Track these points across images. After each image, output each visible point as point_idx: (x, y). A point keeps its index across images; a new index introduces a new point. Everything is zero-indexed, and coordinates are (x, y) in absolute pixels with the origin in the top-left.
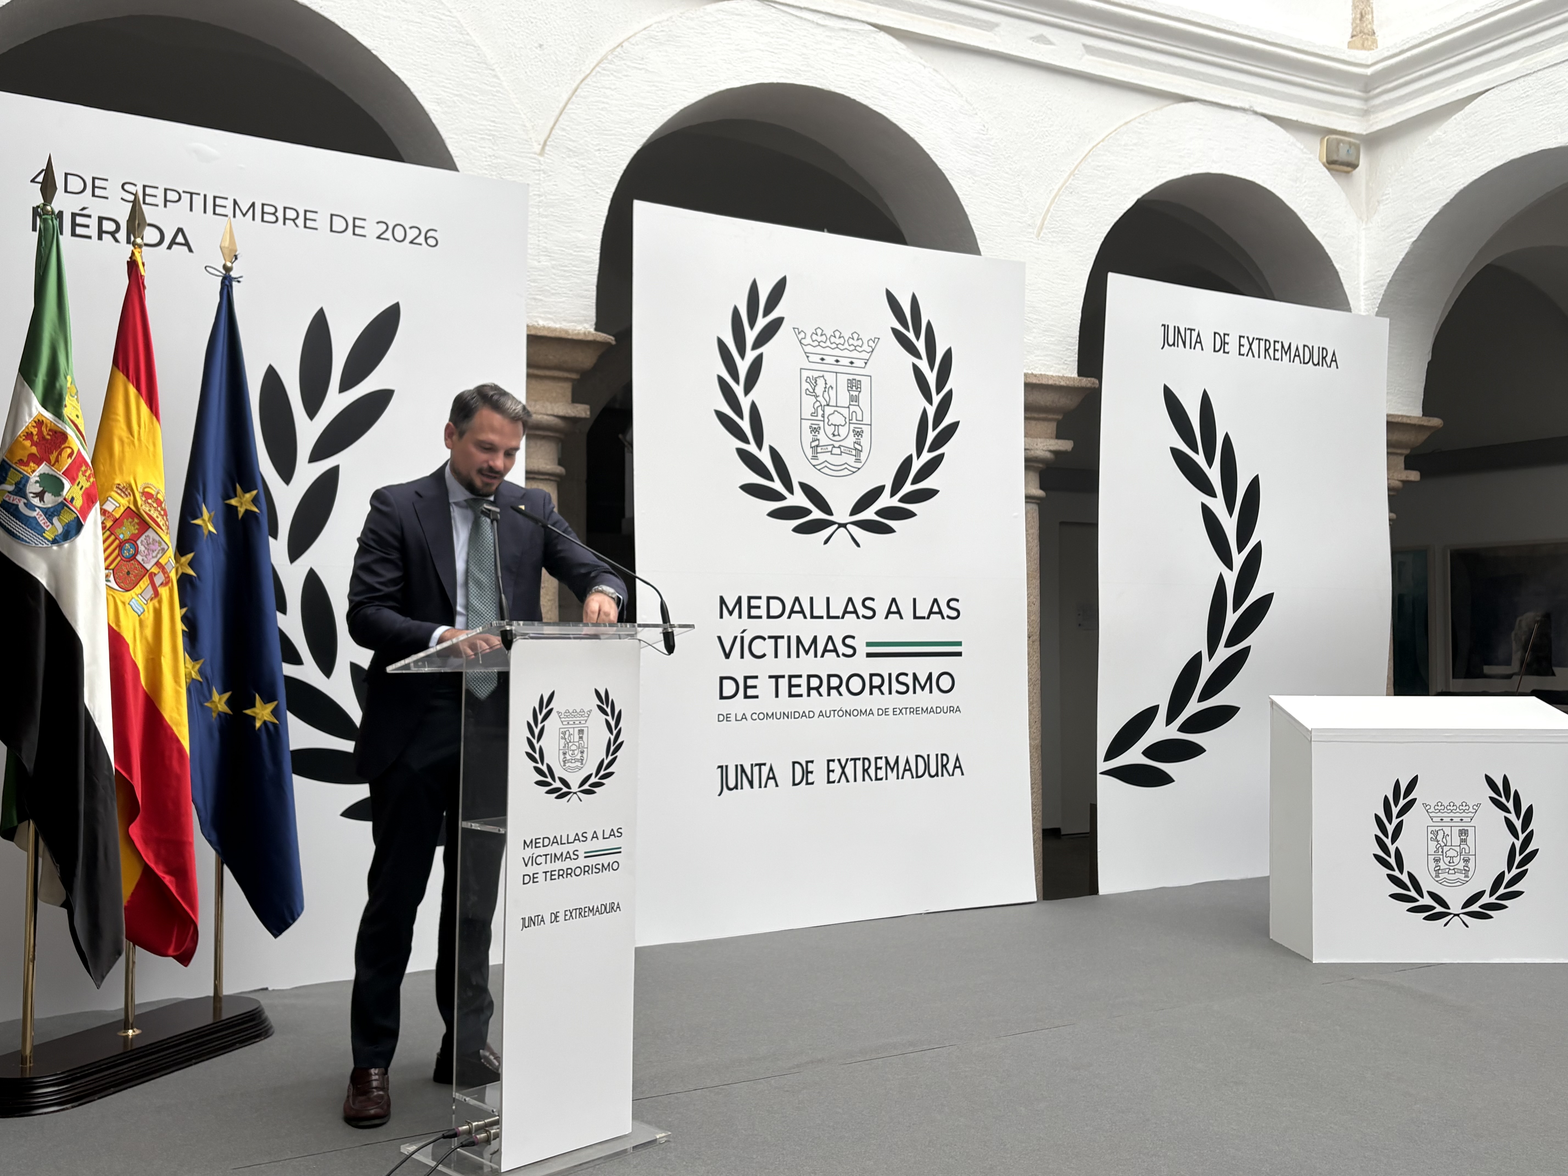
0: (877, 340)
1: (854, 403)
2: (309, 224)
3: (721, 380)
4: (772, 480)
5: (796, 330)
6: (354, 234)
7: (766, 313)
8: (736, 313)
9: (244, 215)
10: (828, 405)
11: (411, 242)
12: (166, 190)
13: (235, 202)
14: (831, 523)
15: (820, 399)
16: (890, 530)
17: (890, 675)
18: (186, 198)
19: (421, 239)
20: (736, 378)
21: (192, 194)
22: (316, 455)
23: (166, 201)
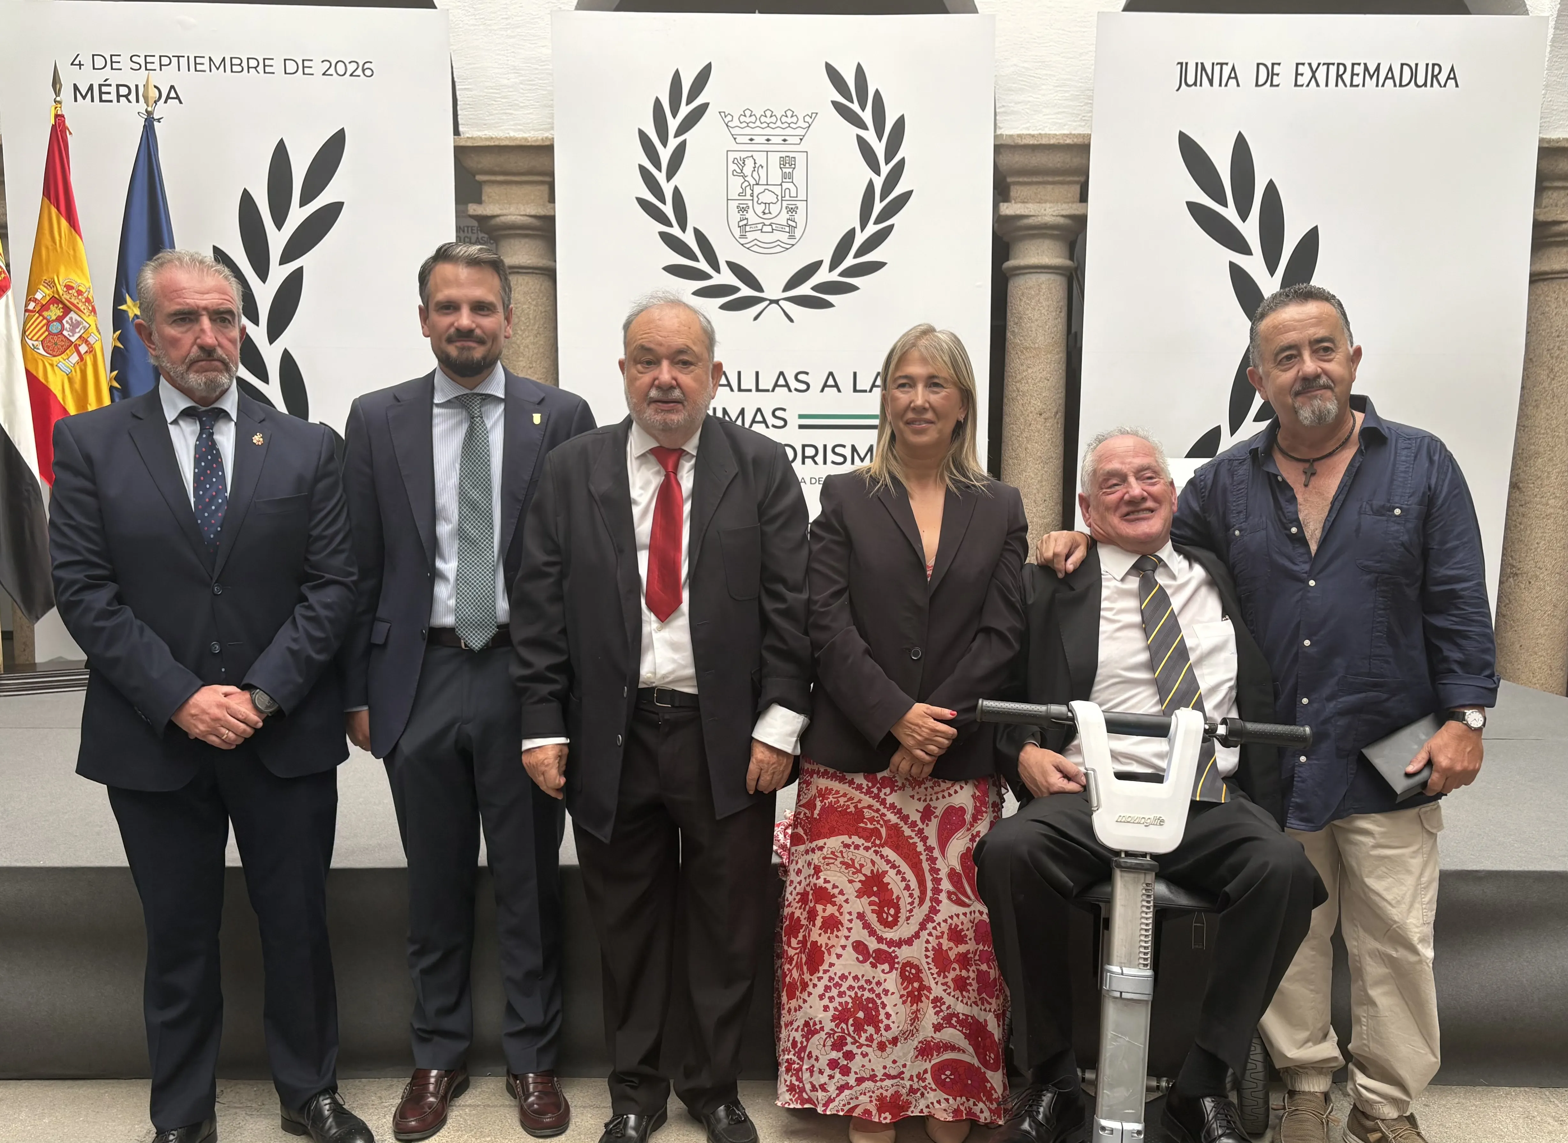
0: (814, 115)
1: (787, 180)
2: (268, 69)
3: (642, 169)
4: (697, 260)
5: (723, 114)
6: (304, 74)
7: (690, 101)
8: (658, 103)
9: (218, 69)
10: (757, 184)
11: (351, 75)
12: (160, 57)
13: (210, 59)
14: (761, 300)
15: (749, 179)
16: (829, 305)
17: (825, 446)
18: (175, 60)
19: (359, 72)
20: (658, 165)
21: (178, 57)
22: (285, 259)
23: (161, 65)
